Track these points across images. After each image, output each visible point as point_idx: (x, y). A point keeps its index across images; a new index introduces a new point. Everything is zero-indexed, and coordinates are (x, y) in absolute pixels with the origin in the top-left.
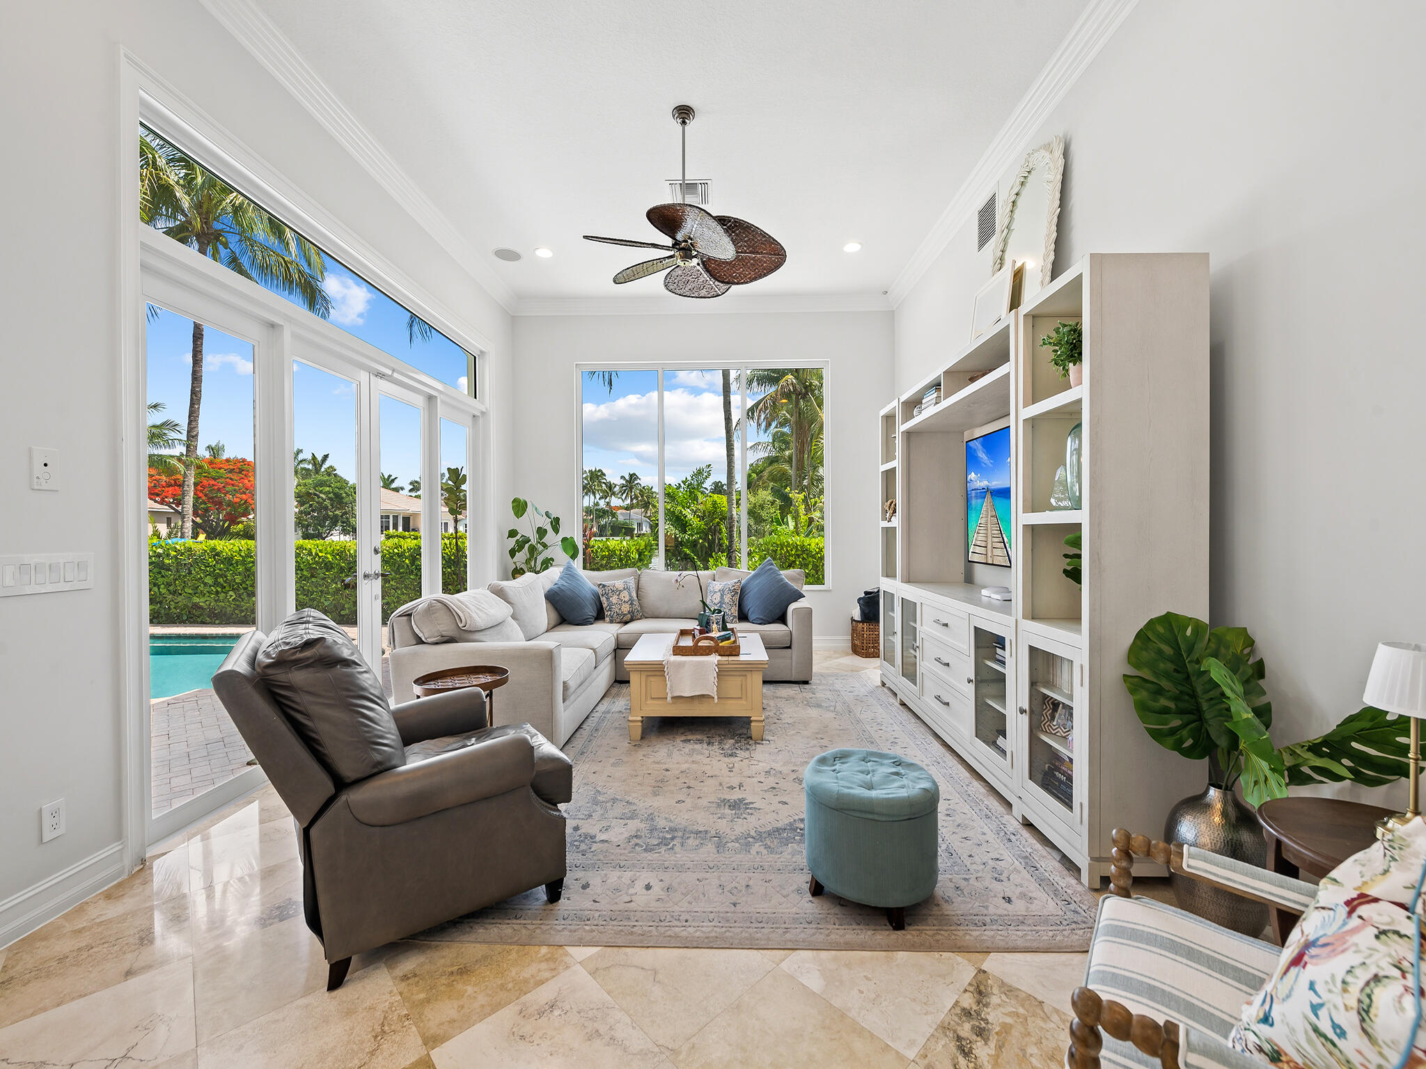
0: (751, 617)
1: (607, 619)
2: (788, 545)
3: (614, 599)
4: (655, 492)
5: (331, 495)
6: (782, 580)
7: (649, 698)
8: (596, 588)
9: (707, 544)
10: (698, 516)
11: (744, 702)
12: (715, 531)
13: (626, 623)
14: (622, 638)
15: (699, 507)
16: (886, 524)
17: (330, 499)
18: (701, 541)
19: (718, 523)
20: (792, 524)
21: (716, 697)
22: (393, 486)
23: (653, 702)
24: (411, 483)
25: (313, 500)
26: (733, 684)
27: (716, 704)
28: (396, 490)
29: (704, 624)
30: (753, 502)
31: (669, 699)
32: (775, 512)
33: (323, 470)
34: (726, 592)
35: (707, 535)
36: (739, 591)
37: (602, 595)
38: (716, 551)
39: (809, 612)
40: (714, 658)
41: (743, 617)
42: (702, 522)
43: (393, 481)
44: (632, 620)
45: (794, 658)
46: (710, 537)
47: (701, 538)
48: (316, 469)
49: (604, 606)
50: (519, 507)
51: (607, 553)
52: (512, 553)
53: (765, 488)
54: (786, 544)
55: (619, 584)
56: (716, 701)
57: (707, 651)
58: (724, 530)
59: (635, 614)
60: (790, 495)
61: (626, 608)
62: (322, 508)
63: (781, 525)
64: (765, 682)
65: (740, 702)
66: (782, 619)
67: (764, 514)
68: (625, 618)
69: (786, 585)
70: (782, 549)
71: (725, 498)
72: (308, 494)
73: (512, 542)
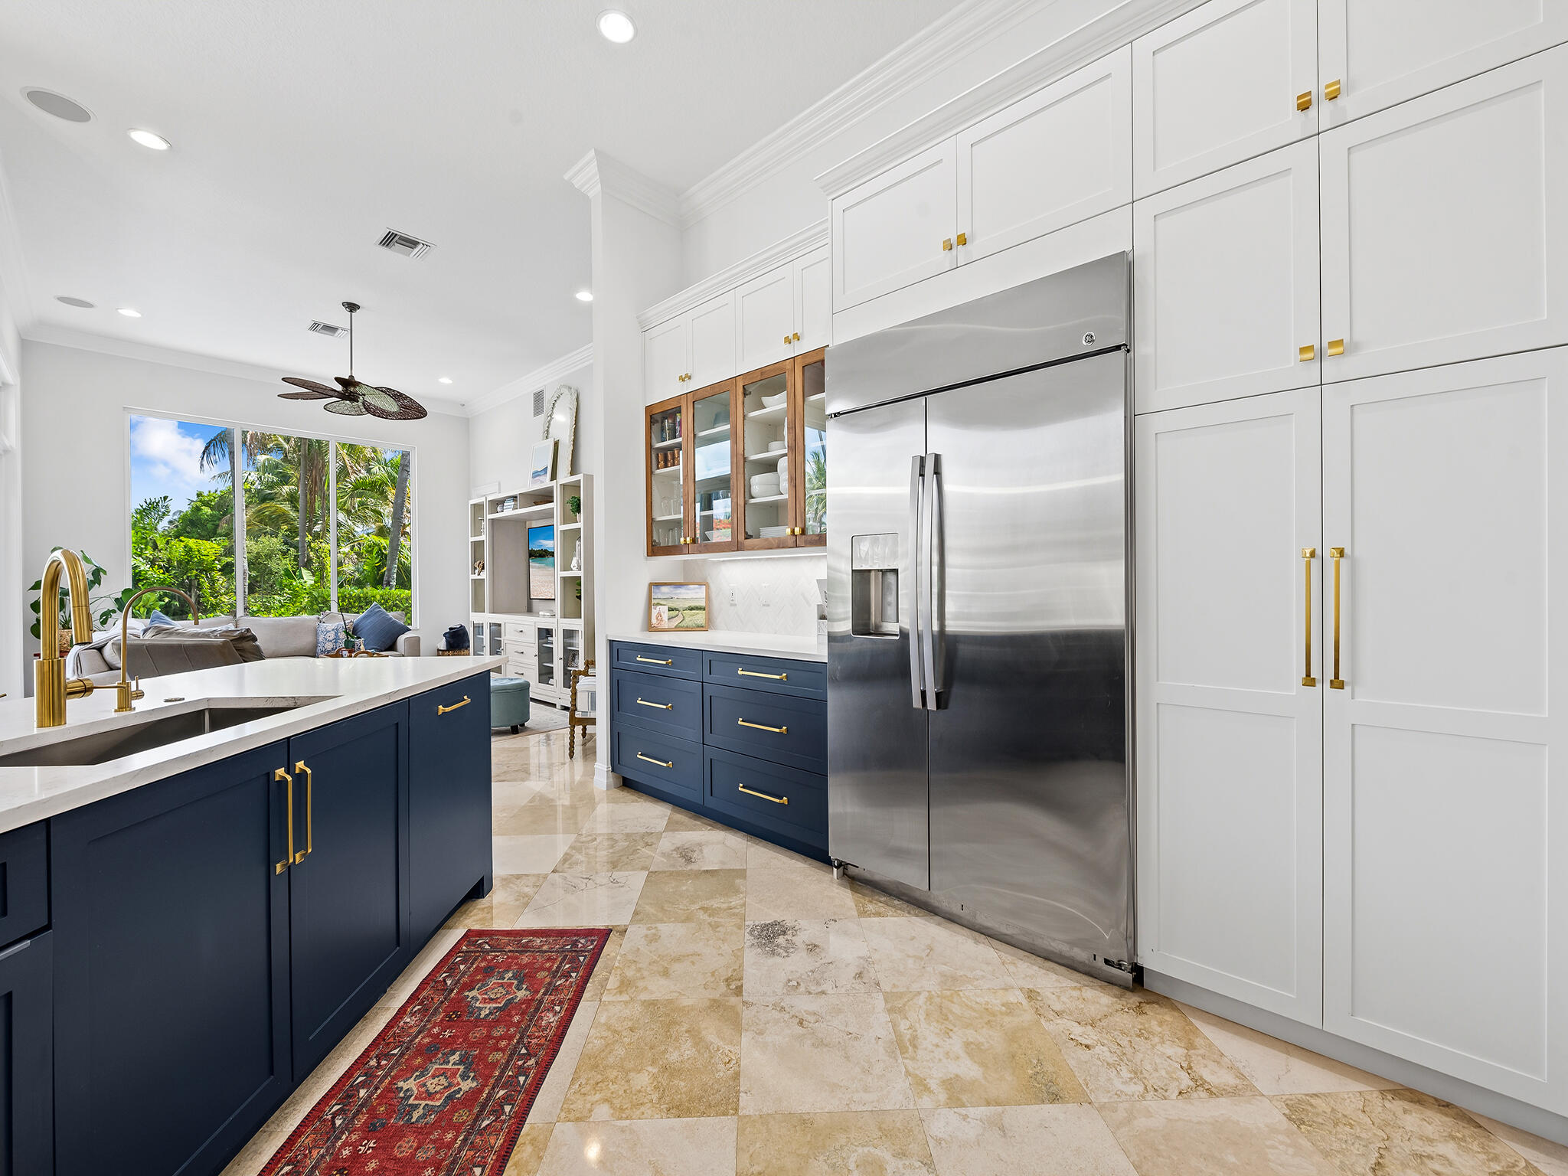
16: (476, 577)
34: (340, 630)
39: (418, 639)
69: (394, 622)
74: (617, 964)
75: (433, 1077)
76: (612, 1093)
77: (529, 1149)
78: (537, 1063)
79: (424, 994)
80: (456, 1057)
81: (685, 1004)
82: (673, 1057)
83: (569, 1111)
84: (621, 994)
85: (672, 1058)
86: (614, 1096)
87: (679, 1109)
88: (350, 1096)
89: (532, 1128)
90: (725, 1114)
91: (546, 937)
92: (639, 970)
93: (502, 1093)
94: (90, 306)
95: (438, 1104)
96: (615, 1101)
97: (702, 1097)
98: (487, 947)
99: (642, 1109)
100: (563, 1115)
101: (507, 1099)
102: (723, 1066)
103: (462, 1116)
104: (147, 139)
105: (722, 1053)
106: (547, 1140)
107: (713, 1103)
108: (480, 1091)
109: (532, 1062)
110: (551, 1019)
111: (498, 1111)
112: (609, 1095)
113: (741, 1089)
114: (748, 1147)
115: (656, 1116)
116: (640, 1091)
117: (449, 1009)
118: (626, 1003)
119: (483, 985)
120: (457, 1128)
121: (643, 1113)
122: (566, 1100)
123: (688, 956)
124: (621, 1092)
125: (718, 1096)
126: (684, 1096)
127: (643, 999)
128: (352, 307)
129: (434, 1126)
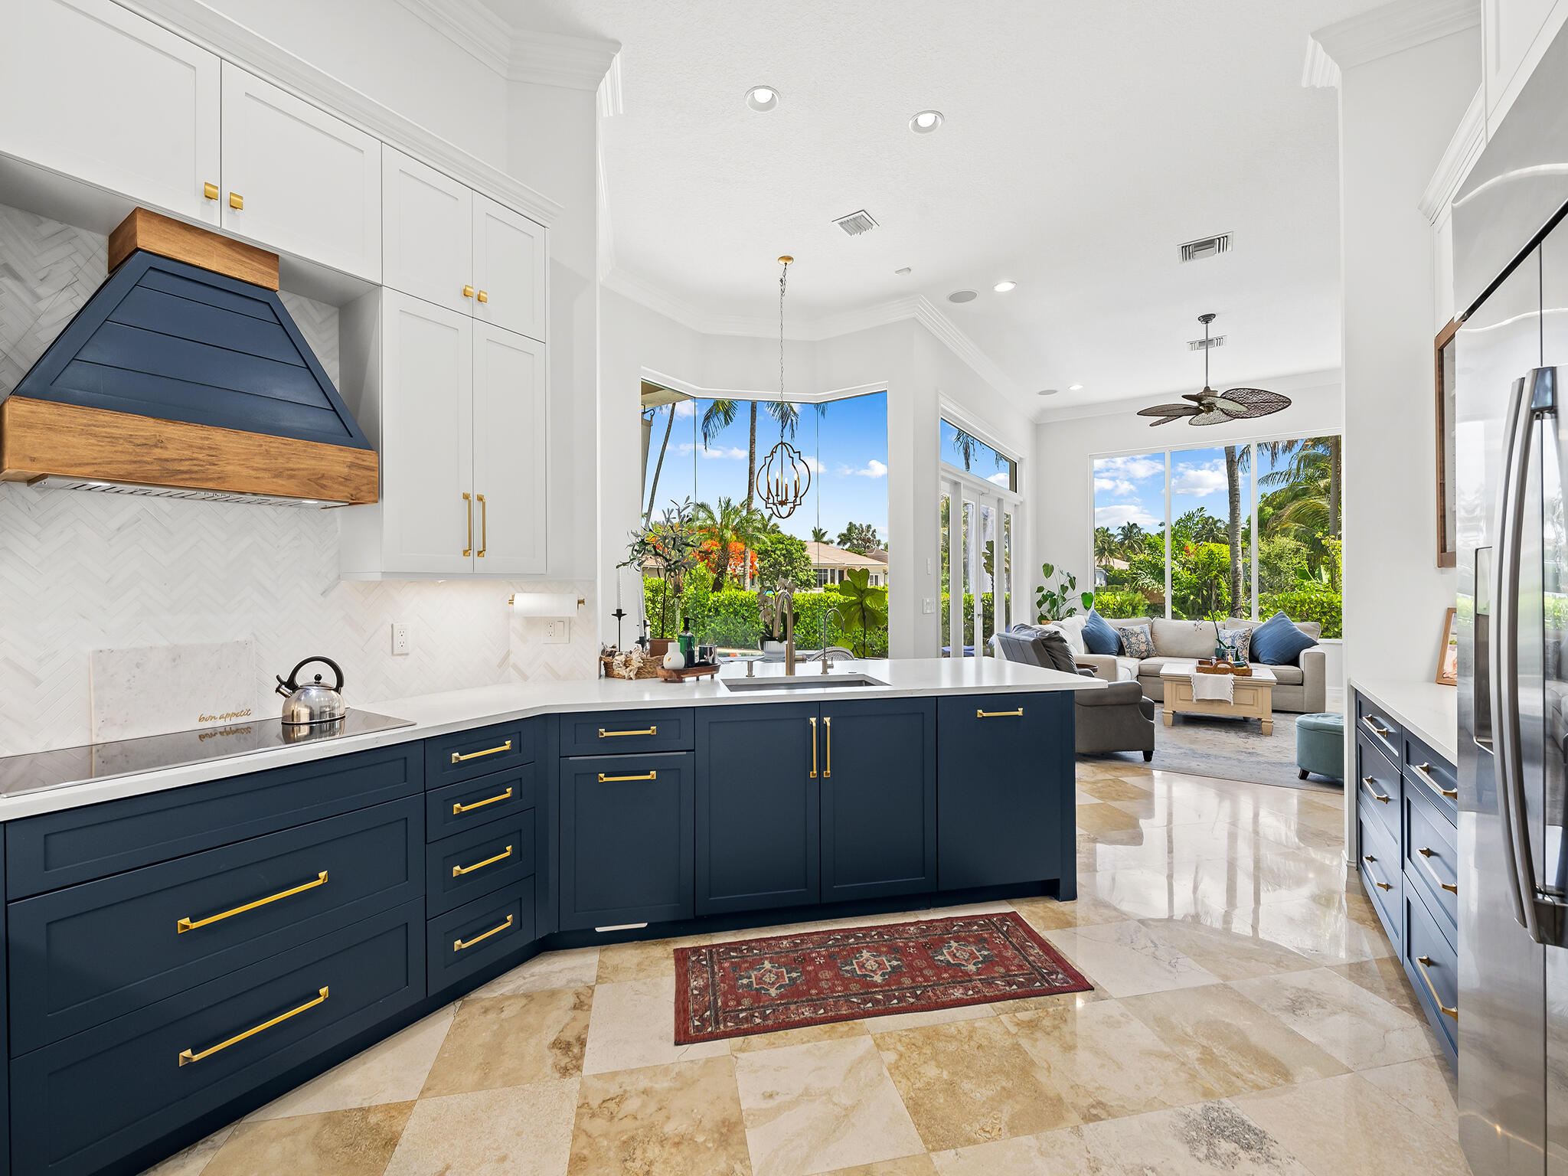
0: (1262, 659)
1: (1128, 654)
2: (1311, 601)
3: (1133, 640)
4: (1112, 535)
5: (784, 552)
6: (1295, 629)
7: (1178, 698)
8: (1117, 632)
9: (1200, 601)
10: (1189, 569)
11: (1256, 708)
12: (1212, 585)
13: (1142, 659)
14: (1143, 668)
15: (1190, 558)
17: (784, 555)
18: (1192, 597)
19: (1216, 577)
20: (1326, 577)
21: (1232, 702)
22: (825, 539)
23: (1181, 702)
24: (839, 536)
25: (770, 556)
26: (1246, 696)
27: (1233, 707)
28: (826, 543)
29: (1220, 655)
30: (1267, 551)
31: (1194, 700)
32: (1299, 563)
33: (769, 527)
34: (1237, 637)
35: (1200, 590)
36: (1250, 638)
37: (1123, 636)
38: (1213, 608)
39: (1323, 657)
40: (1231, 676)
41: (1254, 658)
42: (1194, 576)
43: (824, 534)
44: (1148, 657)
45: (1306, 694)
46: (1205, 593)
47: (1192, 593)
48: (764, 527)
49: (1125, 645)
50: (1048, 570)
51: (1101, 607)
52: (1040, 604)
53: (1285, 533)
54: (1308, 600)
55: (1137, 629)
56: (1232, 704)
57: (1225, 671)
58: (1224, 584)
59: (1151, 652)
60: (1323, 542)
61: (1143, 647)
62: (776, 563)
63: (1310, 579)
64: (1274, 711)
65: (1252, 707)
66: (1295, 662)
67: (1282, 565)
68: (1142, 655)
69: (1298, 634)
70: (1303, 605)
71: (1225, 549)
72: (766, 551)
73: (1039, 596)
74: (1051, 1010)
75: (876, 961)
76: (909, 1057)
77: (846, 1028)
78: (912, 1003)
79: (937, 924)
80: (895, 963)
81: (1038, 1076)
82: (967, 1085)
83: (883, 1038)
84: (1015, 1025)
85: (965, 1085)
86: (907, 1058)
87: (915, 1107)
88: (848, 938)
89: (861, 1024)
90: (925, 1142)
91: (1043, 951)
92: (1056, 1027)
93: (880, 997)
94: (1055, 392)
95: (858, 973)
96: (903, 1061)
97: (935, 1120)
98: (1005, 929)
99: (904, 1081)
100: (878, 1036)
101: (876, 1002)
102: (978, 1127)
103: (854, 987)
104: (1004, 287)
105: (992, 1123)
106: (855, 1035)
107: (931, 1130)
108: (877, 986)
109: (912, 1000)
110: (958, 993)
111: (865, 1002)
112: (906, 1055)
113: (959, 1150)
114: (900, 1168)
115: (901, 1092)
116: (919, 1073)
117: (932, 940)
118: (1008, 1032)
119: (964, 945)
120: (846, 988)
121: (900, 1082)
122: (891, 1033)
123: (1110, 1058)
124: (913, 1062)
125: (942, 1131)
126: (929, 1105)
127: (1020, 1042)
128: (1207, 318)
129: (843, 979)
